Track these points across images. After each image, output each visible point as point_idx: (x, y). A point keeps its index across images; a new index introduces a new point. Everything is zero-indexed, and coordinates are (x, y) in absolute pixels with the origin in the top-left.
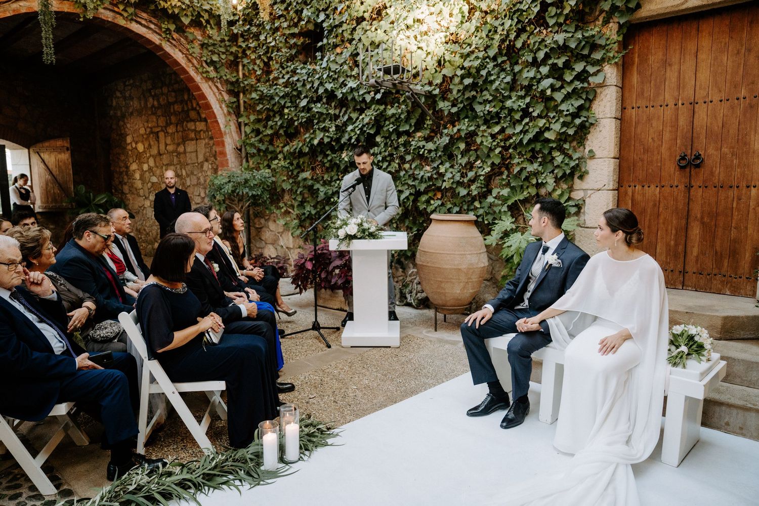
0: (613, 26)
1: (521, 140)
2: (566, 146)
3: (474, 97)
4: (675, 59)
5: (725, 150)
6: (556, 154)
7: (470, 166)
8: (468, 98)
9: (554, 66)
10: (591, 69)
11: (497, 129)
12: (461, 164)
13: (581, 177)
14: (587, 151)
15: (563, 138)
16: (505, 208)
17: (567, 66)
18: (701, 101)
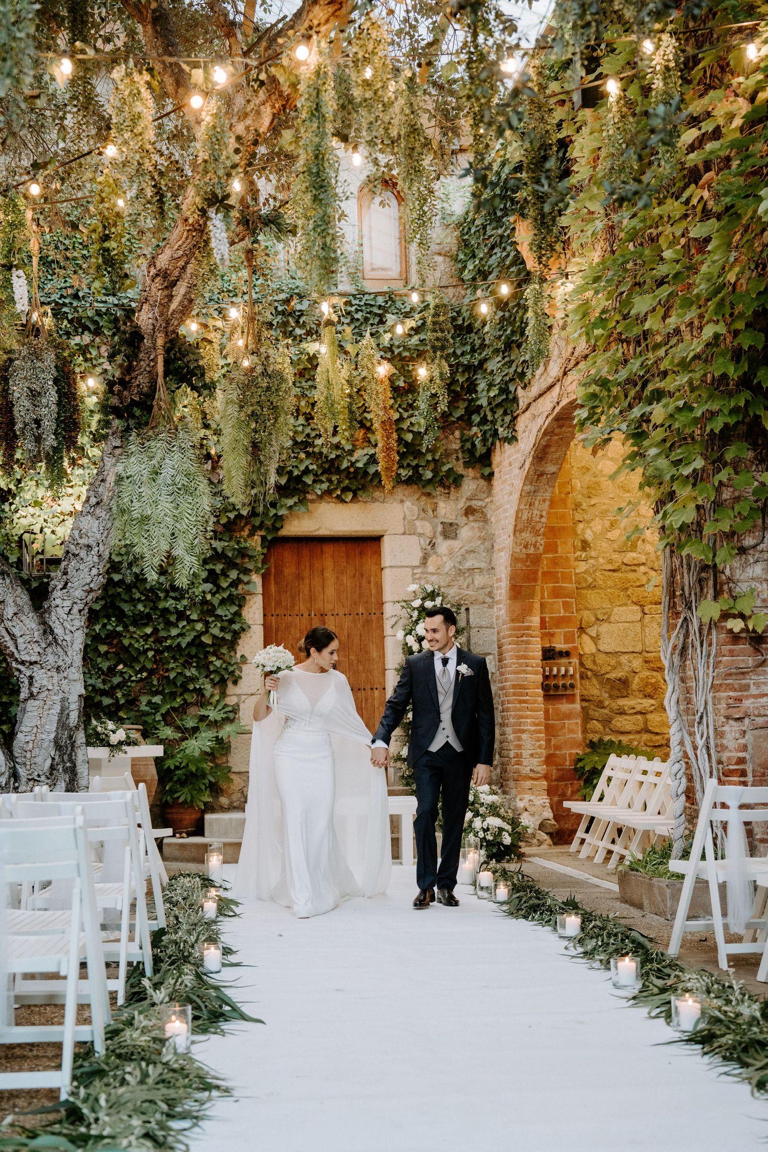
0: (257, 538)
1: (179, 644)
2: (224, 650)
3: (119, 594)
4: (306, 573)
5: (352, 657)
6: (214, 659)
7: (112, 671)
8: (113, 595)
9: (211, 572)
10: (245, 578)
11: (149, 630)
12: (100, 669)
13: (235, 683)
14: (238, 655)
15: (218, 642)
16: (158, 717)
17: (224, 574)
18: (329, 614)
